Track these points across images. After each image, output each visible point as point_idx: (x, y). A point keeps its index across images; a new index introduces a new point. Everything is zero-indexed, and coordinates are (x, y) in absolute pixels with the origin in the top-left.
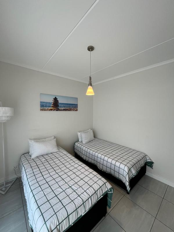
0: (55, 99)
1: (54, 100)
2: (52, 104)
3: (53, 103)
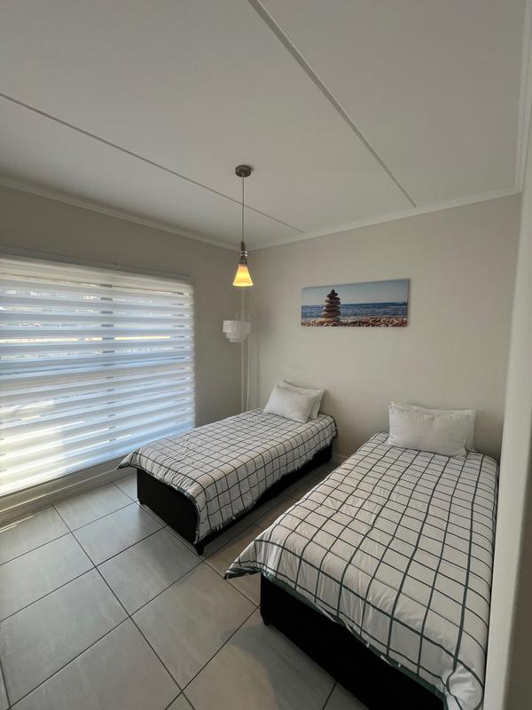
0: (333, 296)
1: (328, 299)
2: (325, 310)
3: (327, 307)
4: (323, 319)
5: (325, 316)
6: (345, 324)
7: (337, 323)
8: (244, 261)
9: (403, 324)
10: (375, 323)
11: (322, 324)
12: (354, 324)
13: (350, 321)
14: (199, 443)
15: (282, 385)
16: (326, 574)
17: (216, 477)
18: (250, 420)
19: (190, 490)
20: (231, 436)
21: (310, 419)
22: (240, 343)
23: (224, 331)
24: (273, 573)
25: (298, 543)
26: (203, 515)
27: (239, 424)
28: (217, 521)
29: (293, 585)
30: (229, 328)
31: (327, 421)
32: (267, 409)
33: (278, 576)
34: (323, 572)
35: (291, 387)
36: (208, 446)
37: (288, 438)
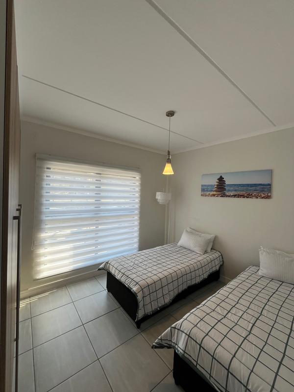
0: (221, 180)
1: (218, 181)
2: (216, 188)
3: (217, 185)
4: (215, 193)
5: (216, 191)
6: (229, 196)
7: (224, 195)
8: (169, 161)
9: (268, 197)
10: (249, 196)
11: (214, 195)
12: (235, 196)
13: (232, 194)
14: (140, 261)
15: (189, 230)
16: (217, 361)
17: (149, 283)
18: (170, 249)
19: (135, 289)
20: (158, 258)
21: (206, 252)
22: (165, 205)
23: (156, 198)
24: (182, 352)
25: (198, 334)
26: (141, 305)
27: (163, 251)
28: (149, 310)
29: (195, 363)
30: (159, 196)
31: (217, 254)
32: (180, 243)
33: (185, 355)
34: (215, 359)
35: (194, 232)
36: (145, 263)
37: (192, 263)
